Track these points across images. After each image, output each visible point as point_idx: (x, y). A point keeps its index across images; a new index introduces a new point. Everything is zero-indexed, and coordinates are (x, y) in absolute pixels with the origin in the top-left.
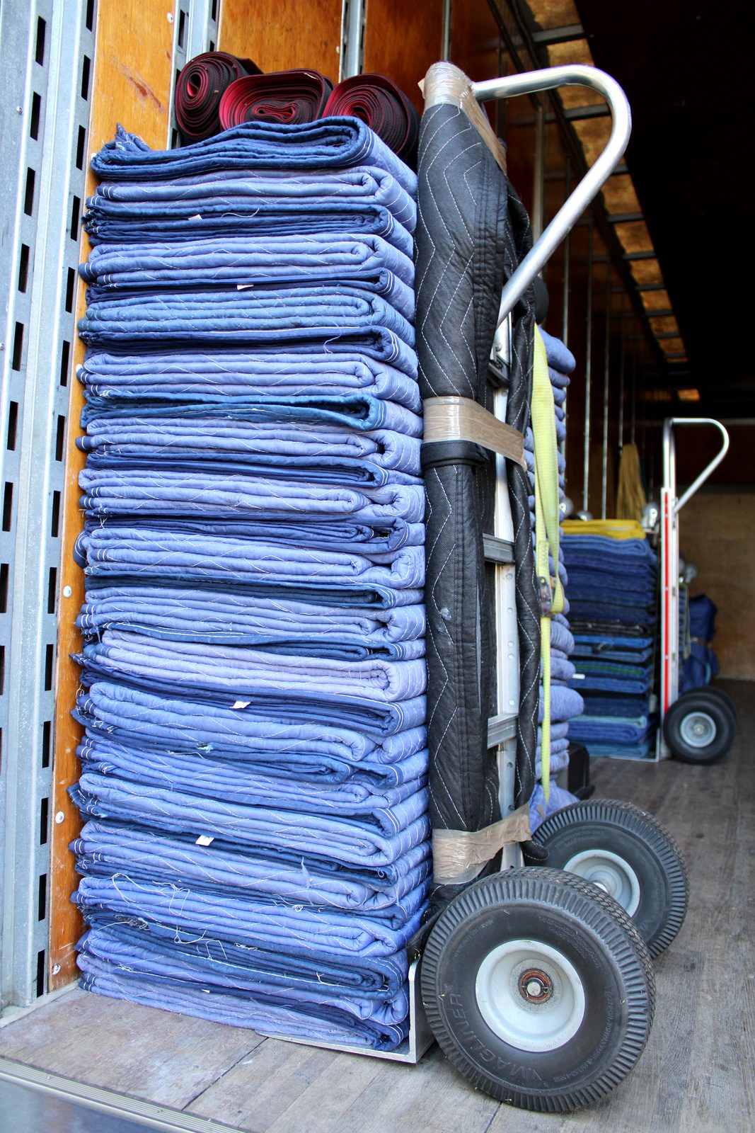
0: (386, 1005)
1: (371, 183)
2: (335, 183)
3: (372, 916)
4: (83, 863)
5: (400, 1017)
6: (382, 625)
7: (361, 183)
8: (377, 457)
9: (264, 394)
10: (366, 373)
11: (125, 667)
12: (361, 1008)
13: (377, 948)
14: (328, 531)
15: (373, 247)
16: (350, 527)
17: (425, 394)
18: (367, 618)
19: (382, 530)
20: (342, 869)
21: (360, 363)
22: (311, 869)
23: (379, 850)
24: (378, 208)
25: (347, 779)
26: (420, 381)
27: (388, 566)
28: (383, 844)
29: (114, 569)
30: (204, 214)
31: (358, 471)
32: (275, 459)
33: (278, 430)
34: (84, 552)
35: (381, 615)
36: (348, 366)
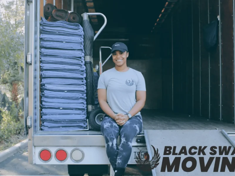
0: (85, 124)
1: (80, 32)
2: (76, 31)
3: (83, 114)
4: (42, 114)
5: (86, 125)
6: (83, 82)
7: (79, 31)
8: (82, 63)
9: (67, 55)
10: (81, 53)
11: (49, 88)
12: (82, 124)
13: (84, 118)
14: (76, 71)
15: (81, 39)
16: (79, 71)
17: (85, 55)
18: (81, 81)
19: (82, 71)
20: (79, 109)
21: (80, 52)
22: (75, 110)
23: (83, 106)
24: (82, 35)
25: (80, 99)
26: (85, 54)
27: (83, 75)
28: (84, 106)
29: (46, 76)
30: (58, 32)
31: (80, 65)
32: (69, 63)
33: (69, 59)
34: (42, 74)
35: (82, 81)
36: (79, 53)
